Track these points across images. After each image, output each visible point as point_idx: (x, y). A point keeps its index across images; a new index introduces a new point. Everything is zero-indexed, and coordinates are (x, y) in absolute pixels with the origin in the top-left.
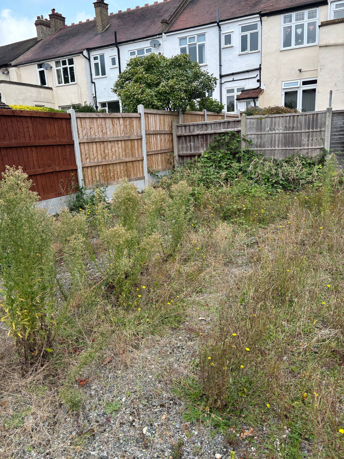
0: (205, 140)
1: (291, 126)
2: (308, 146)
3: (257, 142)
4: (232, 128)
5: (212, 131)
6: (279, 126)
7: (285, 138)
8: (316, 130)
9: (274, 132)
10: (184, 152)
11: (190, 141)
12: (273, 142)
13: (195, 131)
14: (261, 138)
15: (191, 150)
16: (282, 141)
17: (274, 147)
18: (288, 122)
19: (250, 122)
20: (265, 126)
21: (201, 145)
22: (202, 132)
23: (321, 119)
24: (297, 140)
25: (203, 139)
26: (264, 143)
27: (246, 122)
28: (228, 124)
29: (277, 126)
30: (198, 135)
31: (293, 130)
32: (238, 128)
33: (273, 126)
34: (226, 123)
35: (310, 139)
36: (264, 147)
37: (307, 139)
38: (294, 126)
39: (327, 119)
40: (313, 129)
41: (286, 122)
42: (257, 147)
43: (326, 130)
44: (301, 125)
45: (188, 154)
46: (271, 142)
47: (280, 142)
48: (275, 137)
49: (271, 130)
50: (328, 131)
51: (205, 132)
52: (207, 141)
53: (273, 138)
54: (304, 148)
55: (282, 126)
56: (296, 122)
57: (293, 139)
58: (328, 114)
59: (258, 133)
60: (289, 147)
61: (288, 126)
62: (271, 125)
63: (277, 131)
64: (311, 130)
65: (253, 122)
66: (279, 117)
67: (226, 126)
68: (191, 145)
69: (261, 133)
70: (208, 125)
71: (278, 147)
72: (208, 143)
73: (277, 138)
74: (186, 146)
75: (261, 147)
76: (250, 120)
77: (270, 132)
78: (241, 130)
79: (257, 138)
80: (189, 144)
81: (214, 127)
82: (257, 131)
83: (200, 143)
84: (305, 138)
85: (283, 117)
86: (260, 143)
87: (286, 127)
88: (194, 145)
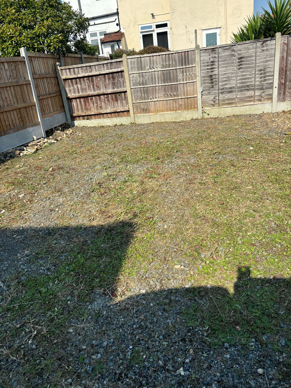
0: (91, 82)
1: (167, 63)
2: (183, 81)
3: (140, 81)
4: (115, 68)
5: (97, 73)
6: (157, 64)
7: (164, 74)
8: (189, 66)
9: (153, 70)
10: (72, 95)
11: (77, 84)
12: (154, 80)
13: (80, 73)
14: (142, 76)
15: (79, 92)
16: (161, 78)
17: (155, 84)
18: (164, 60)
19: (131, 62)
20: (145, 65)
21: (88, 86)
22: (87, 74)
23: (192, 56)
24: (174, 76)
25: (89, 80)
26: (146, 81)
27: (127, 62)
28: (111, 64)
29: (155, 65)
30: (83, 77)
31: (169, 67)
32: (121, 68)
33: (152, 64)
34: (109, 64)
35: (185, 74)
36: (146, 85)
37: (182, 75)
38: (170, 63)
39: (197, 55)
40: (186, 65)
41: (163, 60)
42: (140, 85)
43: (197, 66)
44: (176, 62)
45: (76, 96)
46: (152, 80)
47: (160, 79)
48: (155, 75)
49: (151, 68)
50: (198, 67)
51: (91, 74)
52: (93, 82)
53: (153, 76)
54: (180, 83)
55: (160, 64)
56: (171, 60)
57: (170, 76)
58: (196, 51)
59: (140, 72)
60: (167, 83)
61: (164, 64)
62: (150, 63)
63: (156, 69)
64: (184, 67)
65: (134, 62)
66: (156, 56)
67: (109, 67)
68: (78, 87)
69: (142, 72)
70: (92, 67)
71: (158, 84)
72: (95, 84)
73: (156, 76)
74: (74, 89)
75: (143, 85)
76: (131, 60)
77: (150, 70)
78: (124, 70)
79: (139, 76)
80: (75, 87)
81: (98, 68)
82: (138, 70)
83: (87, 84)
84: (180, 74)
85: (159, 55)
86: (143, 81)
87: (163, 64)
88: (81, 87)
